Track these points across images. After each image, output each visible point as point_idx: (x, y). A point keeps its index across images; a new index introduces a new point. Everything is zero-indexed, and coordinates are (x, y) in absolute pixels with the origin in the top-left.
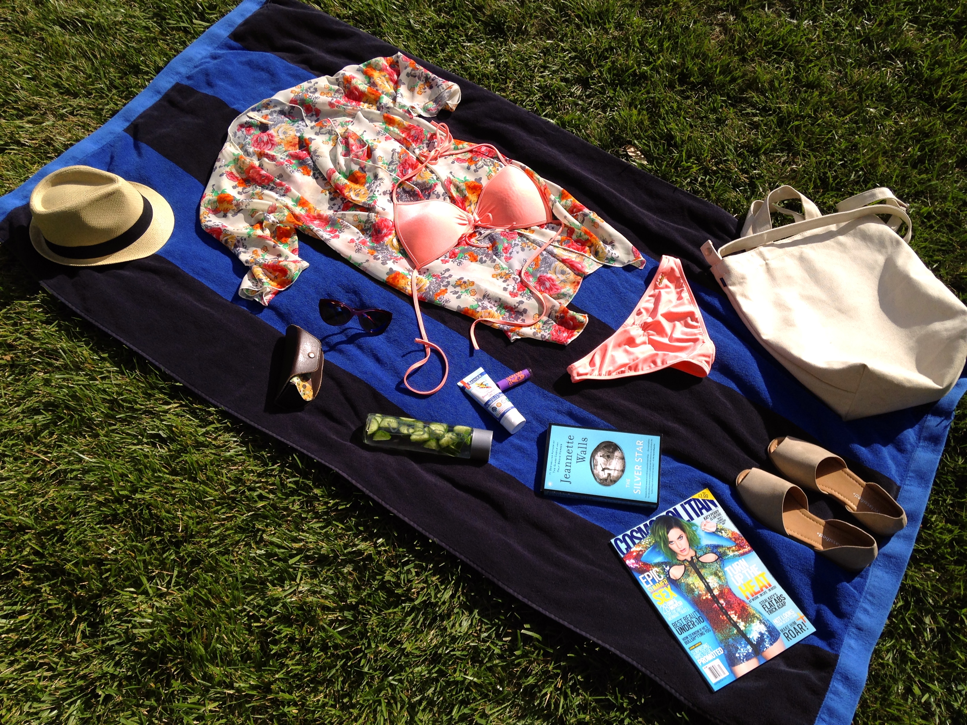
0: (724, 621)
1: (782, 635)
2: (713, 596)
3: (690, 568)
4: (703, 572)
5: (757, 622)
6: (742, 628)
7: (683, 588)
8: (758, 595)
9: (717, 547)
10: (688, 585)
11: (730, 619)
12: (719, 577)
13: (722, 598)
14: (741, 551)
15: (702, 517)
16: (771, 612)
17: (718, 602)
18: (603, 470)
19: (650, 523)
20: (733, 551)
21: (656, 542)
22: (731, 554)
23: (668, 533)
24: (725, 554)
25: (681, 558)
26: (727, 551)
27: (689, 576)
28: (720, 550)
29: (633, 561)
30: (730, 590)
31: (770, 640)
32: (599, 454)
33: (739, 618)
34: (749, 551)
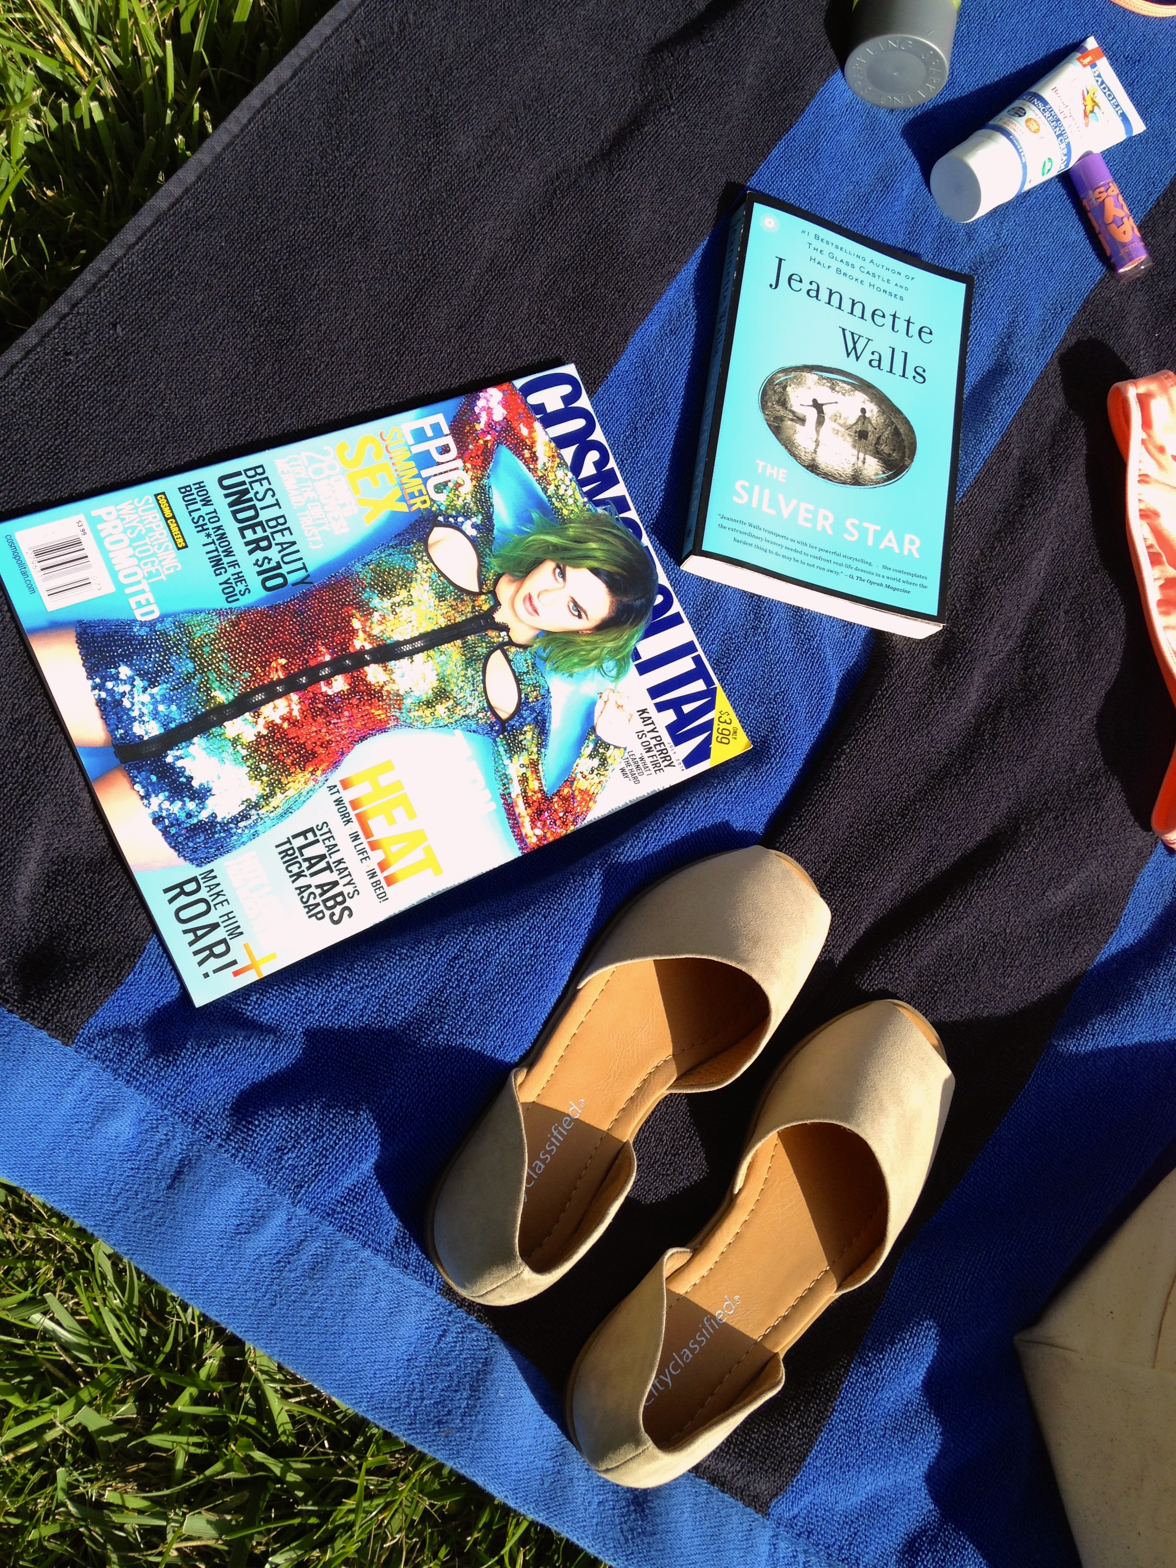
0: (265, 665)
1: (193, 871)
2: (360, 660)
3: (466, 612)
4: (453, 651)
5: (255, 790)
6: (232, 727)
7: (397, 559)
8: (355, 826)
9: (542, 726)
10: (407, 579)
11: (271, 693)
12: (429, 704)
13: (354, 690)
14: (521, 809)
15: (649, 704)
16: (288, 856)
17: (337, 668)
18: (818, 406)
19: (629, 523)
20: (524, 779)
21: (564, 522)
22: (515, 767)
23: (595, 571)
24: (514, 747)
25: (505, 589)
26: (524, 758)
27: (441, 596)
28: (528, 736)
29: (499, 414)
30: (381, 728)
31: (176, 822)
32: (873, 411)
33: (272, 726)
34: (521, 838)
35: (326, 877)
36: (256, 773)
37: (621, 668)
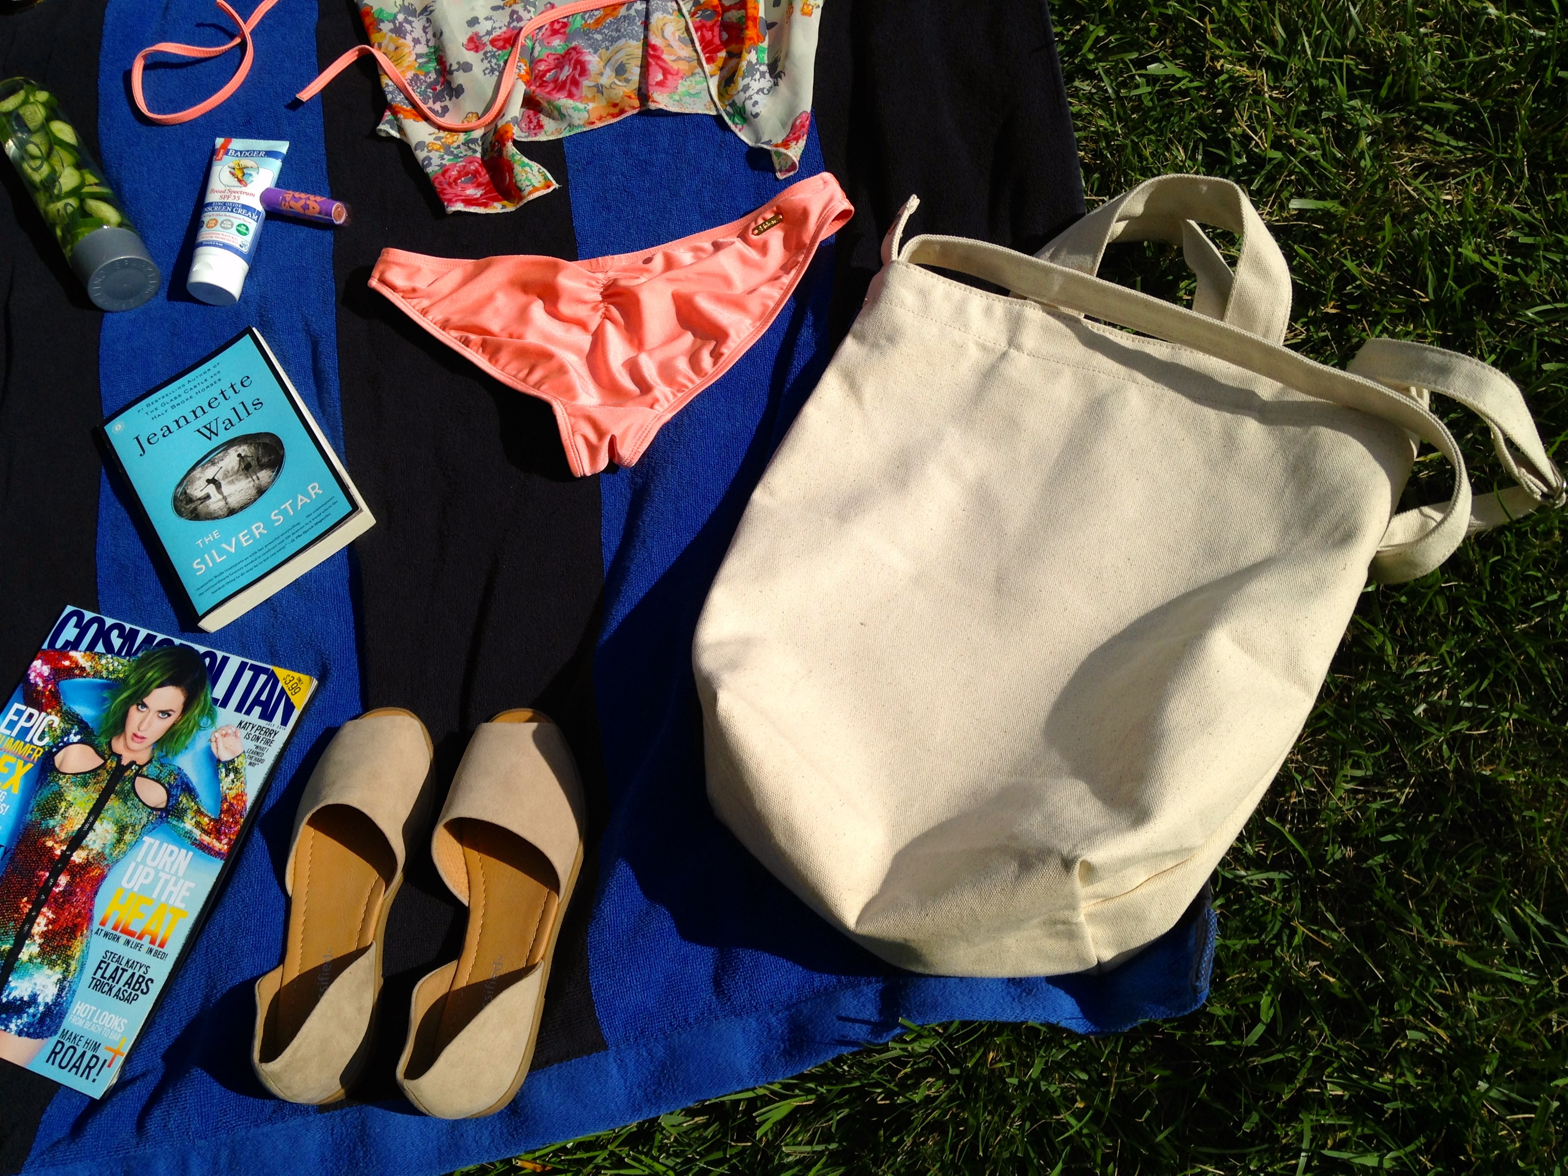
0: (17, 910)
1: (56, 1038)
2: (65, 857)
3: (105, 776)
4: (114, 804)
5: (57, 974)
6: (24, 956)
7: (46, 793)
8: (124, 937)
9: (188, 789)
10: (60, 795)
11: (31, 920)
13: (73, 876)
14: (206, 839)
15: (242, 717)
16: (98, 985)
17: (55, 875)
18: (212, 481)
19: (163, 641)
20: (198, 824)
21: (125, 680)
23: (161, 685)
24: (180, 815)
25: (118, 746)
26: (190, 814)
27: (85, 785)
28: (184, 800)
29: (46, 670)
30: (102, 877)
31: (30, 1025)
32: (244, 450)
33: (44, 935)
34: (218, 854)
35: (126, 976)
36: (52, 964)
37: (212, 716)
